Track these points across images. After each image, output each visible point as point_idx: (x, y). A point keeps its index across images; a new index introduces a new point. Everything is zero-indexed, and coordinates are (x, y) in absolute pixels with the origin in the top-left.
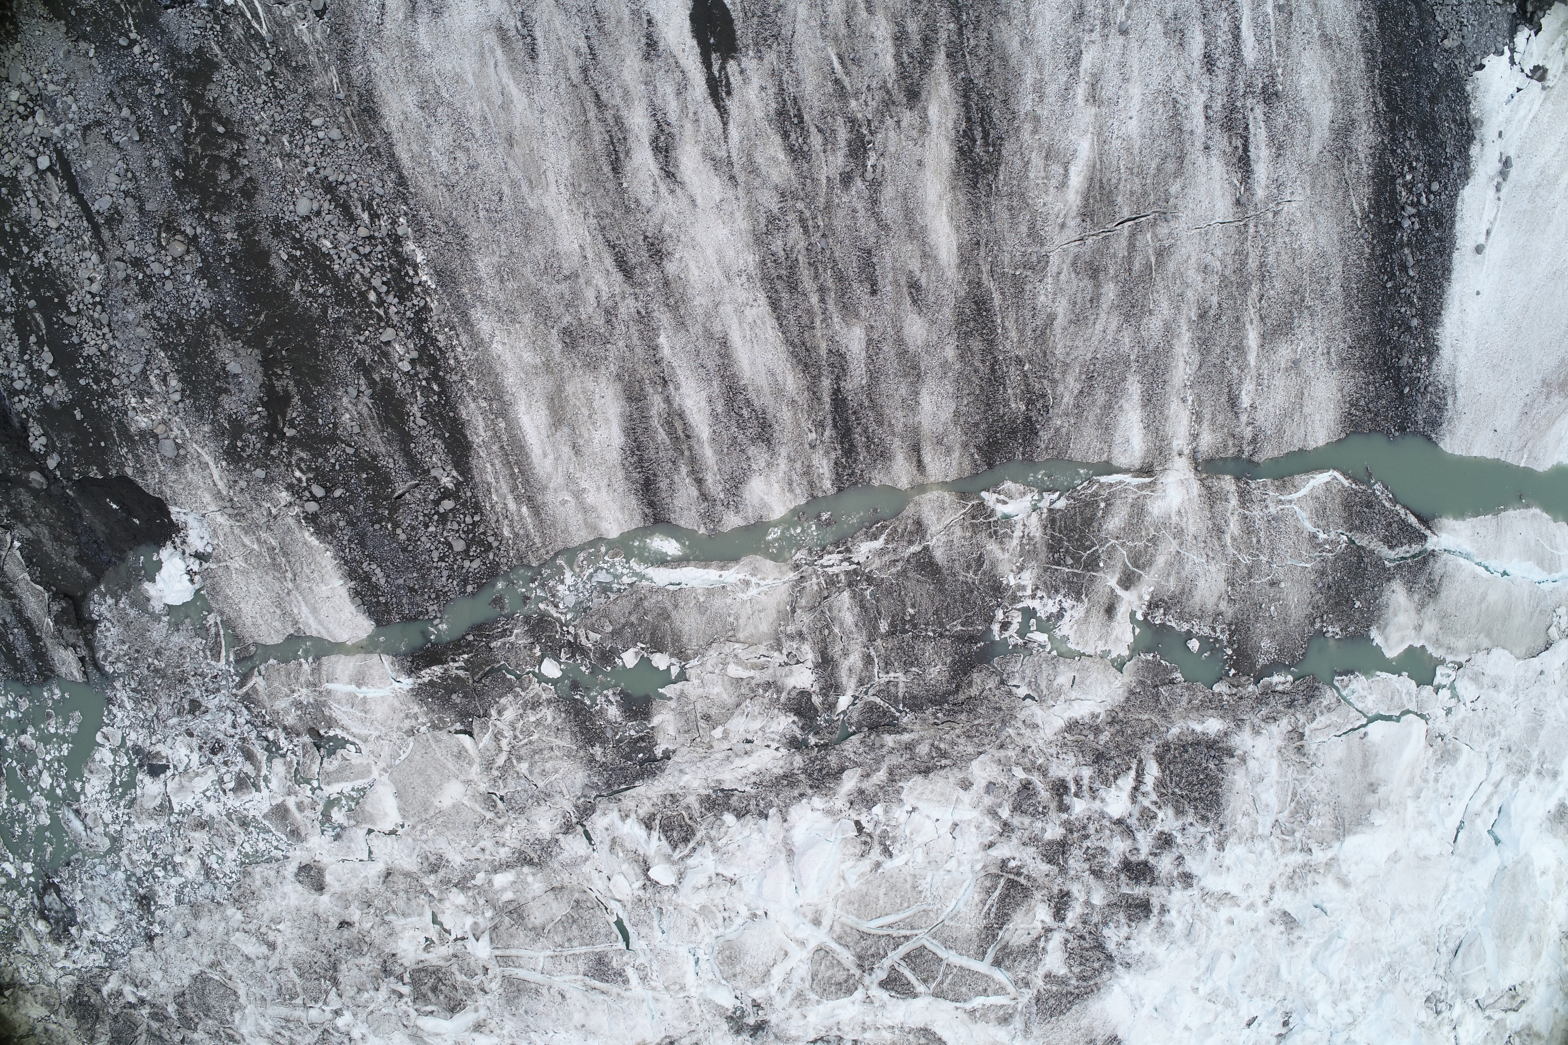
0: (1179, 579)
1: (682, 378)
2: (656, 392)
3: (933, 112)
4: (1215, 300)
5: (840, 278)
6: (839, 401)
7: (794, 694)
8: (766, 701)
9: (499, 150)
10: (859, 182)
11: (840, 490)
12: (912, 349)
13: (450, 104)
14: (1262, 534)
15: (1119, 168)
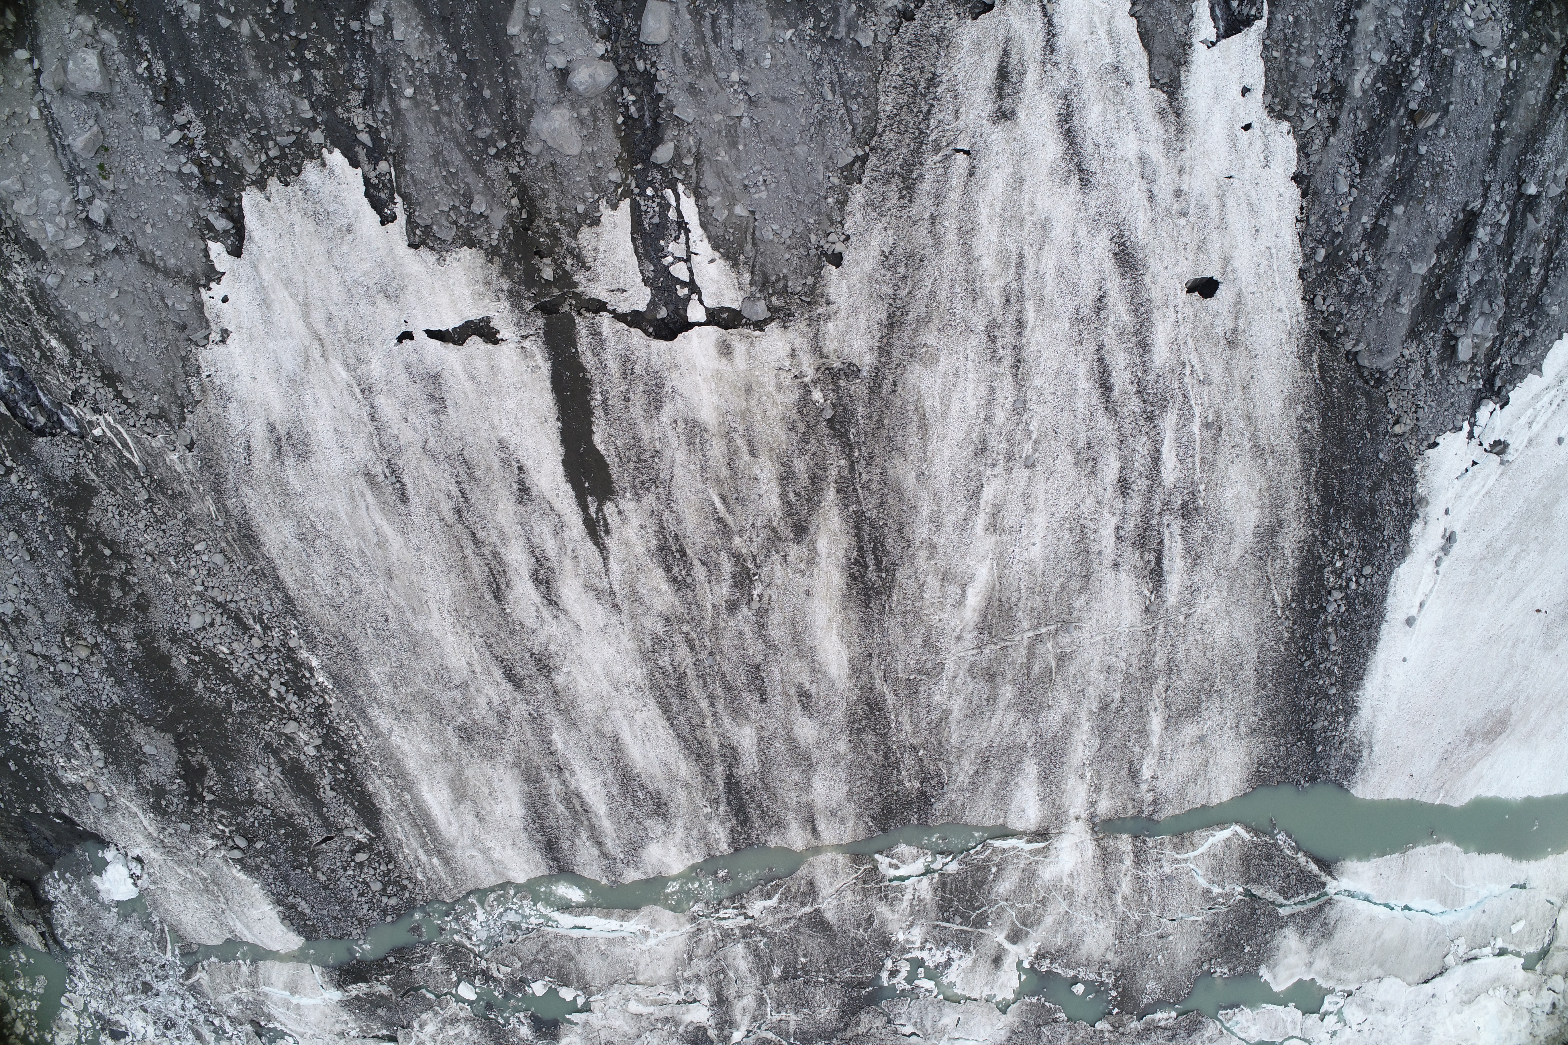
0: (1067, 936)
1: (576, 768)
2: (552, 776)
3: (822, 544)
4: (1117, 695)
5: (729, 688)
6: (732, 784)
7: (691, 1028)
8: (665, 1033)
9: (380, 580)
10: (745, 610)
11: (736, 850)
12: (803, 745)
13: (327, 537)
14: (1154, 893)
15: (1019, 589)
